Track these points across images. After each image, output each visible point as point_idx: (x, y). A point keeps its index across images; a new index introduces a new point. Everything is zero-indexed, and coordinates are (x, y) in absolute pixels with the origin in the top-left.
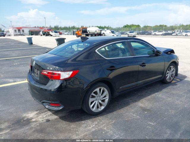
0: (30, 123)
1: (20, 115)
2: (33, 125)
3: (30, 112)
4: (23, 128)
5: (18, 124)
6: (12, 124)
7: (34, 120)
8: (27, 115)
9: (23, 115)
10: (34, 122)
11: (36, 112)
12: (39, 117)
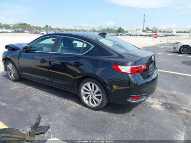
0: (164, 103)
1: (165, 111)
2: (164, 101)
3: (155, 108)
4: (171, 103)
5: (172, 107)
6: (177, 109)
7: (160, 103)
8: (160, 108)
9: (162, 110)
10: (161, 102)
11: (151, 106)
12: (155, 102)
